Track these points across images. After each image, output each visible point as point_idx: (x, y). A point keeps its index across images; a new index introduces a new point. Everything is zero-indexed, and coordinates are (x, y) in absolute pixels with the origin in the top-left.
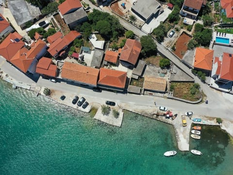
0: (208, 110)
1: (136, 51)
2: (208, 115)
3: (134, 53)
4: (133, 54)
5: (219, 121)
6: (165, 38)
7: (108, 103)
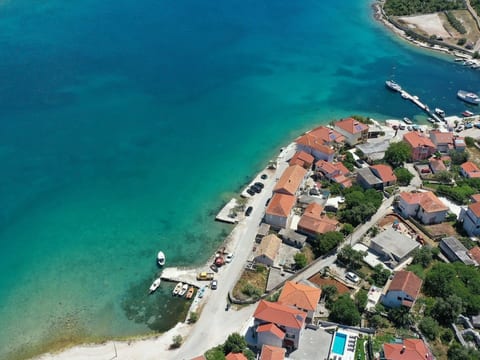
0: (215, 310)
1: (317, 226)
2: (206, 307)
3: (315, 224)
4: (313, 222)
5: (193, 321)
6: (343, 270)
7: (250, 209)
